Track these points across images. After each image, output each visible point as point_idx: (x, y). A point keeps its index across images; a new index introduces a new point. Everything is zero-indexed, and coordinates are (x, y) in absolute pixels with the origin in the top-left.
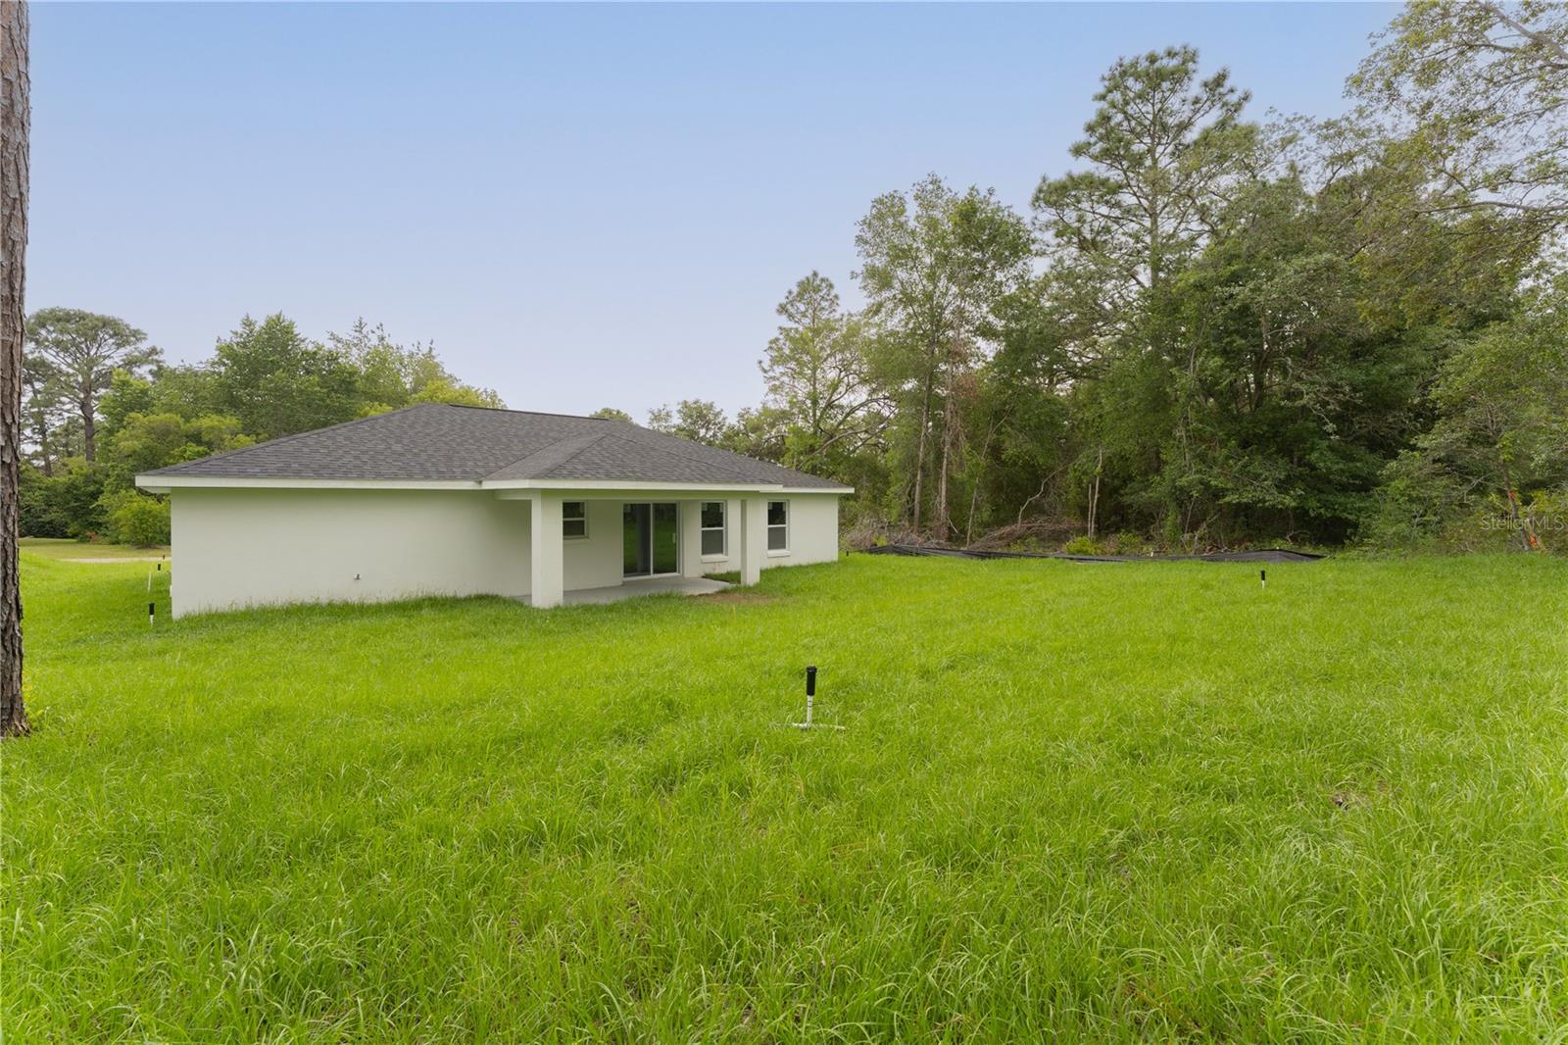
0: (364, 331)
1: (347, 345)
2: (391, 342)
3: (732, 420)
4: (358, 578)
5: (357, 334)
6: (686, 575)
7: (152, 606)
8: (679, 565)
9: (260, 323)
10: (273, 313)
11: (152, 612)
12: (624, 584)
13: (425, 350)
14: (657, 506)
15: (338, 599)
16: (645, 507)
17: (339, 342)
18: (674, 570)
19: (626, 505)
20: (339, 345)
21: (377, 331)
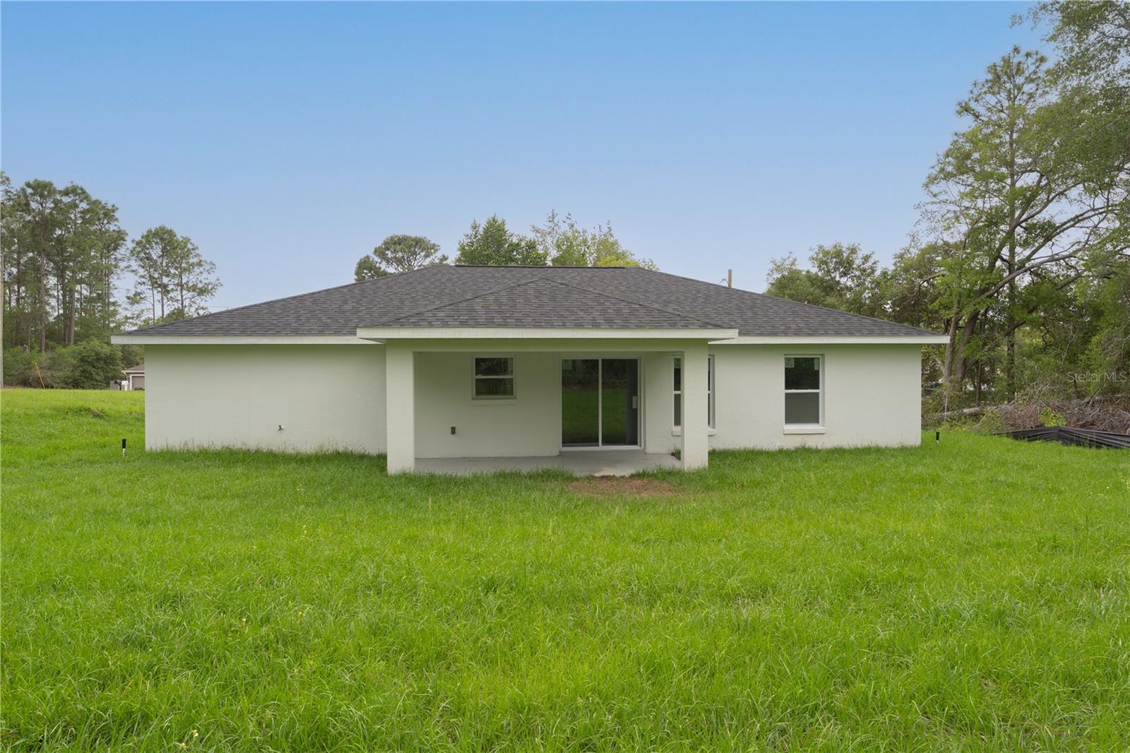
0: (556, 221)
1: (544, 234)
2: (578, 227)
3: (885, 263)
4: (281, 429)
5: (550, 224)
6: (650, 449)
7: (124, 441)
8: (641, 437)
9: (483, 224)
10: (491, 216)
11: (124, 447)
12: (561, 454)
13: (605, 230)
14: (609, 364)
15: (265, 448)
16: (592, 364)
17: (537, 232)
18: (634, 442)
19: (565, 361)
20: (539, 235)
21: (567, 220)
